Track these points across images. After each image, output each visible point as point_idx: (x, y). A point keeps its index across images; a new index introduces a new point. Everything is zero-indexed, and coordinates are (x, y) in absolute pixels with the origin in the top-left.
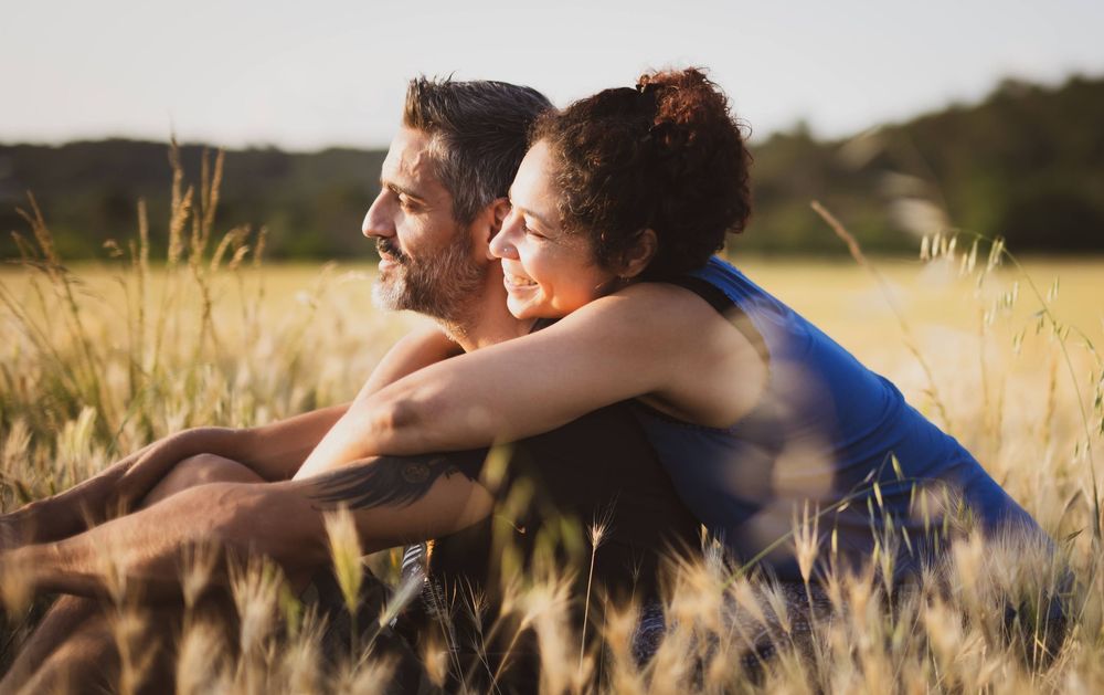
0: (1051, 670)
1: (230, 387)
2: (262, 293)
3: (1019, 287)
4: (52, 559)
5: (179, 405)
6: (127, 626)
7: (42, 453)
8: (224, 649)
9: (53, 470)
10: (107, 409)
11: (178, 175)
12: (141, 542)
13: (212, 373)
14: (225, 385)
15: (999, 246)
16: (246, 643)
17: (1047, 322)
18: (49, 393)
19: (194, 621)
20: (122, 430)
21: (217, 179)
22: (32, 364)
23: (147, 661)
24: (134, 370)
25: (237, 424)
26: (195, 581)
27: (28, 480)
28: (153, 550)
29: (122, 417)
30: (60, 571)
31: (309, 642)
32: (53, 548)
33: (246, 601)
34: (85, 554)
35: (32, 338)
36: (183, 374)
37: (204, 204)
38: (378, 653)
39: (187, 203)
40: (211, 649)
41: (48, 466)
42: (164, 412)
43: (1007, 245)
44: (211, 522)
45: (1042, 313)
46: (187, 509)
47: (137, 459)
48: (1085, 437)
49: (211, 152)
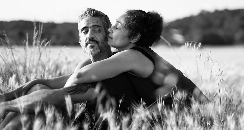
0: (211, 129)
1: (45, 71)
2: (50, 52)
3: (204, 52)
4: (9, 104)
5: (34, 74)
6: (24, 119)
7: (5, 84)
8: (43, 124)
9: (8, 87)
10: (19, 75)
11: (35, 28)
12: (27, 101)
13: (41, 68)
14: (44, 70)
15: (200, 44)
16: (47, 122)
17: (210, 59)
18: (7, 72)
19: (37, 118)
20: (22, 79)
21: (42, 28)
22: (3, 66)
23: (28, 126)
24: (25, 67)
25: (46, 78)
26: (37, 110)
27: (3, 89)
28: (30, 103)
29: (22, 76)
30: (10, 107)
31: (60, 122)
32: (9, 102)
33: (47, 114)
34: (16, 103)
35: (4, 60)
36: (35, 68)
37: (39, 33)
38: (74, 125)
39: (37, 34)
40: (40, 123)
41: (7, 86)
42: (31, 76)
43: (202, 44)
44: (42, 97)
45: (208, 57)
46: (37, 94)
47: (25, 85)
48: (218, 83)
49: (41, 23)
